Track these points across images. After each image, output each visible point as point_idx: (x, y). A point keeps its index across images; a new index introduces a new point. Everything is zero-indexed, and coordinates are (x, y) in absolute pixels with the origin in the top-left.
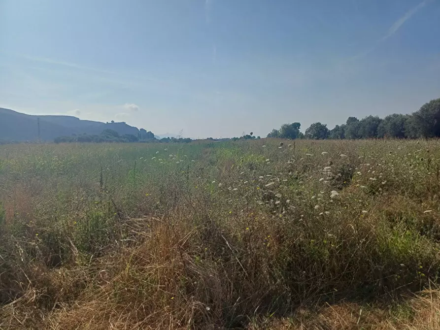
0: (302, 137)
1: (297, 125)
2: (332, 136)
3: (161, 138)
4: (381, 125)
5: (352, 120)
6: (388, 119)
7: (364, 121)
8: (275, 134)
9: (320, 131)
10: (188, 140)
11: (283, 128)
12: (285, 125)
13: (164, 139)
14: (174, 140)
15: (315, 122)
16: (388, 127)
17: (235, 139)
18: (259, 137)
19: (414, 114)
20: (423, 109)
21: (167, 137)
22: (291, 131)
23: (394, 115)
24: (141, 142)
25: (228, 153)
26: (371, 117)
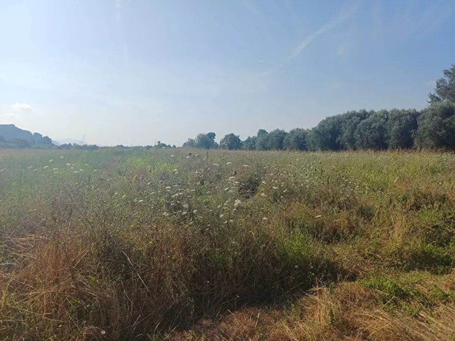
0: (216, 146)
1: (212, 135)
2: (244, 147)
3: (62, 143)
4: (286, 138)
5: (262, 132)
6: (292, 132)
7: (272, 133)
8: (191, 143)
9: (233, 142)
10: (95, 147)
11: (199, 137)
12: (201, 135)
13: (64, 146)
14: (77, 147)
15: (229, 133)
16: (292, 140)
17: (149, 147)
18: (174, 146)
19: (313, 129)
20: (320, 125)
21: (68, 143)
22: (207, 141)
23: (297, 129)
24: (35, 148)
25: (139, 162)
26: (278, 130)
